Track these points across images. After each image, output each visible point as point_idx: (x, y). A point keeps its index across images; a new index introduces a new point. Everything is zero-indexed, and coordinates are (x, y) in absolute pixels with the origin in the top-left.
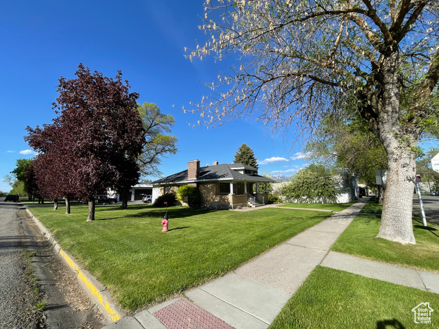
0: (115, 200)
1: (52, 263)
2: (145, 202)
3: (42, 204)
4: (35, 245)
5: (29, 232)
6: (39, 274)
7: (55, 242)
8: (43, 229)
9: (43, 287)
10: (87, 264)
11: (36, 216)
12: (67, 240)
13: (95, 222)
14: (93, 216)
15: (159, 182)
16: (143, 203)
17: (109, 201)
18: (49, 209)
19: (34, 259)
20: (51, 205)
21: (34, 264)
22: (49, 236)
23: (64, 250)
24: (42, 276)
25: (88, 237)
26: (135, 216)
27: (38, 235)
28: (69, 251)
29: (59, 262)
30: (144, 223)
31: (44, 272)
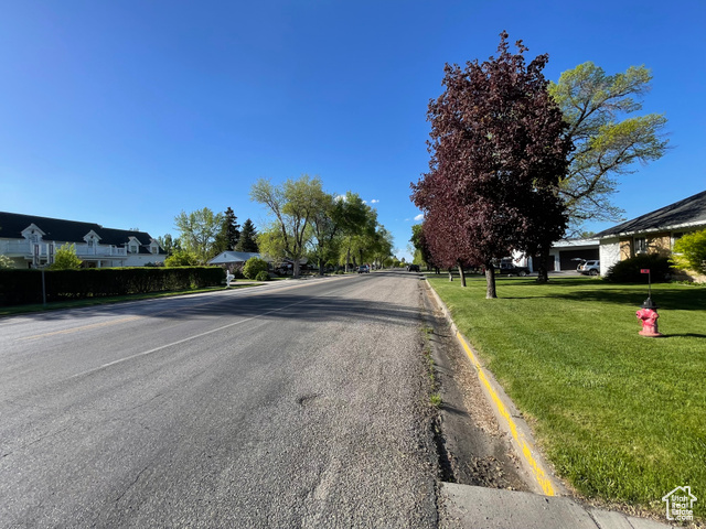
0: (525, 270)
1: (450, 346)
2: (585, 273)
3: (438, 275)
4: (433, 320)
5: (428, 305)
6: (435, 356)
7: (451, 321)
8: (440, 303)
9: (439, 375)
10: (489, 361)
11: (434, 287)
12: (463, 321)
13: (498, 300)
14: (494, 291)
15: (616, 231)
16: (579, 275)
17: (517, 271)
18: (445, 280)
19: (432, 336)
20: (446, 276)
21: (432, 343)
22: (445, 312)
23: (461, 333)
24: (439, 361)
25: (488, 321)
26: (566, 297)
27: (436, 310)
28: (466, 335)
29: (456, 346)
30: (588, 311)
31: (441, 356)
